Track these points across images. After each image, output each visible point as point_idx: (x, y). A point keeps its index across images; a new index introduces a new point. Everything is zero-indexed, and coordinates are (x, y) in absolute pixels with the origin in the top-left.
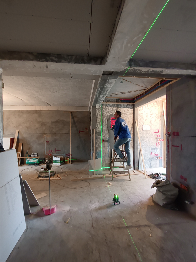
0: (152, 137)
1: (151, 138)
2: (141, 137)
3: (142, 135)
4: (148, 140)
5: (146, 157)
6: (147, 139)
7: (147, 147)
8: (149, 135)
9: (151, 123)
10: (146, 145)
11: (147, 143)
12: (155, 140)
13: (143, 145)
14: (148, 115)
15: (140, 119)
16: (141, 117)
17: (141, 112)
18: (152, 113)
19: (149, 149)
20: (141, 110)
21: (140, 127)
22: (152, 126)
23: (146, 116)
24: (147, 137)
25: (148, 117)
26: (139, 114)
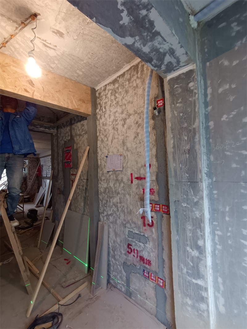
1: (127, 196)
3: (105, 185)
4: (119, 201)
6: (116, 199)
8: (122, 185)
11: (118, 210)
12: (139, 204)
13: (109, 213)
14: (117, 125)
15: (102, 140)
16: (102, 133)
17: (103, 122)
18: (127, 112)
19: (124, 232)
20: (103, 116)
21: (102, 163)
22: (128, 157)
23: (114, 127)
24: (117, 191)
25: (117, 130)
26: (99, 127)
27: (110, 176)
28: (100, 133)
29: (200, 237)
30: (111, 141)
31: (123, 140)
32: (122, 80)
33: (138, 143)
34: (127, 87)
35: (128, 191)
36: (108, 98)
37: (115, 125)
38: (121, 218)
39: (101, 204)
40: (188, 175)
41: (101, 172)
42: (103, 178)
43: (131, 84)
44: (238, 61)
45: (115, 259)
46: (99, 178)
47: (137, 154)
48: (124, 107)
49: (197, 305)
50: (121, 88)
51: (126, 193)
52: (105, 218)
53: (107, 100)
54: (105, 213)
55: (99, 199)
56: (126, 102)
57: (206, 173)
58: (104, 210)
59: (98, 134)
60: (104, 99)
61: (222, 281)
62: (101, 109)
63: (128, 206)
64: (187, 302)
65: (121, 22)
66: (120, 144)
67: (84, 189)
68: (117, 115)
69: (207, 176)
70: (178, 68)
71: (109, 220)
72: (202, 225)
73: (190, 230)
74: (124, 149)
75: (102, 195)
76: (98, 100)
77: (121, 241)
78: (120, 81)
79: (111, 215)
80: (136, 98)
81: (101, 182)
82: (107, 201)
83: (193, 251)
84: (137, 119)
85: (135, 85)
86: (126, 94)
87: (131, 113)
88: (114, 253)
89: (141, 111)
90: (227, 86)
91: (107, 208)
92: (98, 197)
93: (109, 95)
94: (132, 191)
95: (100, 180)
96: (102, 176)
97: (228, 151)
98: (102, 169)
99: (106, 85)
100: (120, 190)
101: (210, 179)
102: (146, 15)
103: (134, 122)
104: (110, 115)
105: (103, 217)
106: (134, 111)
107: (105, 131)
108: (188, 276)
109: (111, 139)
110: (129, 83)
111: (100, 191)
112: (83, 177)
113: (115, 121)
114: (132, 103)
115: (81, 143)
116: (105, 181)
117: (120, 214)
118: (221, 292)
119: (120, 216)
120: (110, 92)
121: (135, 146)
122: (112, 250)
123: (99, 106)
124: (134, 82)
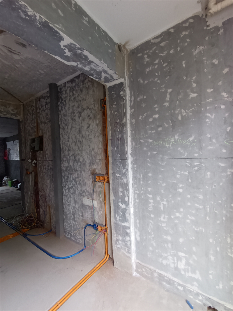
0: (85, 171)
1: (83, 172)
2: (67, 167)
3: (67, 165)
4: (77, 176)
5: (75, 216)
6: (75, 175)
7: (77, 192)
8: (79, 164)
9: (81, 135)
10: (74, 187)
11: (76, 183)
12: (91, 177)
13: (70, 186)
14: (74, 116)
15: (63, 127)
16: (63, 123)
17: (64, 113)
18: (82, 107)
19: (81, 199)
20: (64, 108)
21: (64, 147)
22: (83, 142)
23: (72, 118)
24: (76, 169)
25: (74, 120)
26: (61, 117)
27: (70, 157)
28: (61, 122)
29: (126, 196)
30: (70, 129)
31: (79, 128)
32: (78, 80)
33: (90, 132)
34: (81, 87)
35: (83, 168)
36: (67, 94)
37: (73, 116)
38: (79, 189)
39: (63, 180)
40: (119, 155)
41: (63, 154)
42: (65, 159)
43: (84, 85)
44: (147, 82)
45: (75, 221)
46: (61, 159)
47: (90, 140)
48: (79, 103)
49: (124, 239)
50: (77, 87)
51: (82, 170)
52: (67, 191)
53: (66, 95)
54: (67, 187)
55: (62, 176)
56: (81, 99)
57: (130, 154)
58: (66, 184)
59: (60, 123)
60: (64, 94)
61: (138, 222)
62: (62, 103)
63: (83, 180)
64: (119, 239)
65: (65, 54)
66: (77, 132)
67: (49, 169)
68: (75, 108)
69: (131, 156)
70: (113, 81)
71: (70, 192)
72: (127, 187)
73: (121, 192)
74: (80, 136)
75: (65, 172)
76: (59, 94)
77: (79, 207)
78: (76, 81)
79: (71, 187)
80: (88, 97)
81: (63, 162)
82: (68, 177)
83: (122, 205)
84: (89, 113)
85: (87, 86)
86: (81, 93)
87: (85, 108)
88: (74, 216)
89: (91, 108)
90: (142, 97)
91: (69, 182)
92: (62, 175)
93: (68, 91)
94: (86, 168)
95: (62, 161)
96: (64, 157)
97: (142, 139)
98: (64, 152)
99: (66, 83)
100: (77, 168)
101: (133, 158)
102: (81, 53)
103: (87, 116)
104: (69, 108)
105: (65, 190)
106: (87, 107)
107: (65, 120)
108: (120, 221)
109: (71, 128)
110: (83, 84)
111: (63, 169)
112: (48, 158)
113: (73, 113)
114: (85, 101)
115: (45, 129)
116: (67, 161)
117: (78, 186)
118: (138, 228)
119: (78, 188)
120: (69, 89)
121: (88, 134)
122: (73, 214)
123: (60, 99)
124: (87, 84)
